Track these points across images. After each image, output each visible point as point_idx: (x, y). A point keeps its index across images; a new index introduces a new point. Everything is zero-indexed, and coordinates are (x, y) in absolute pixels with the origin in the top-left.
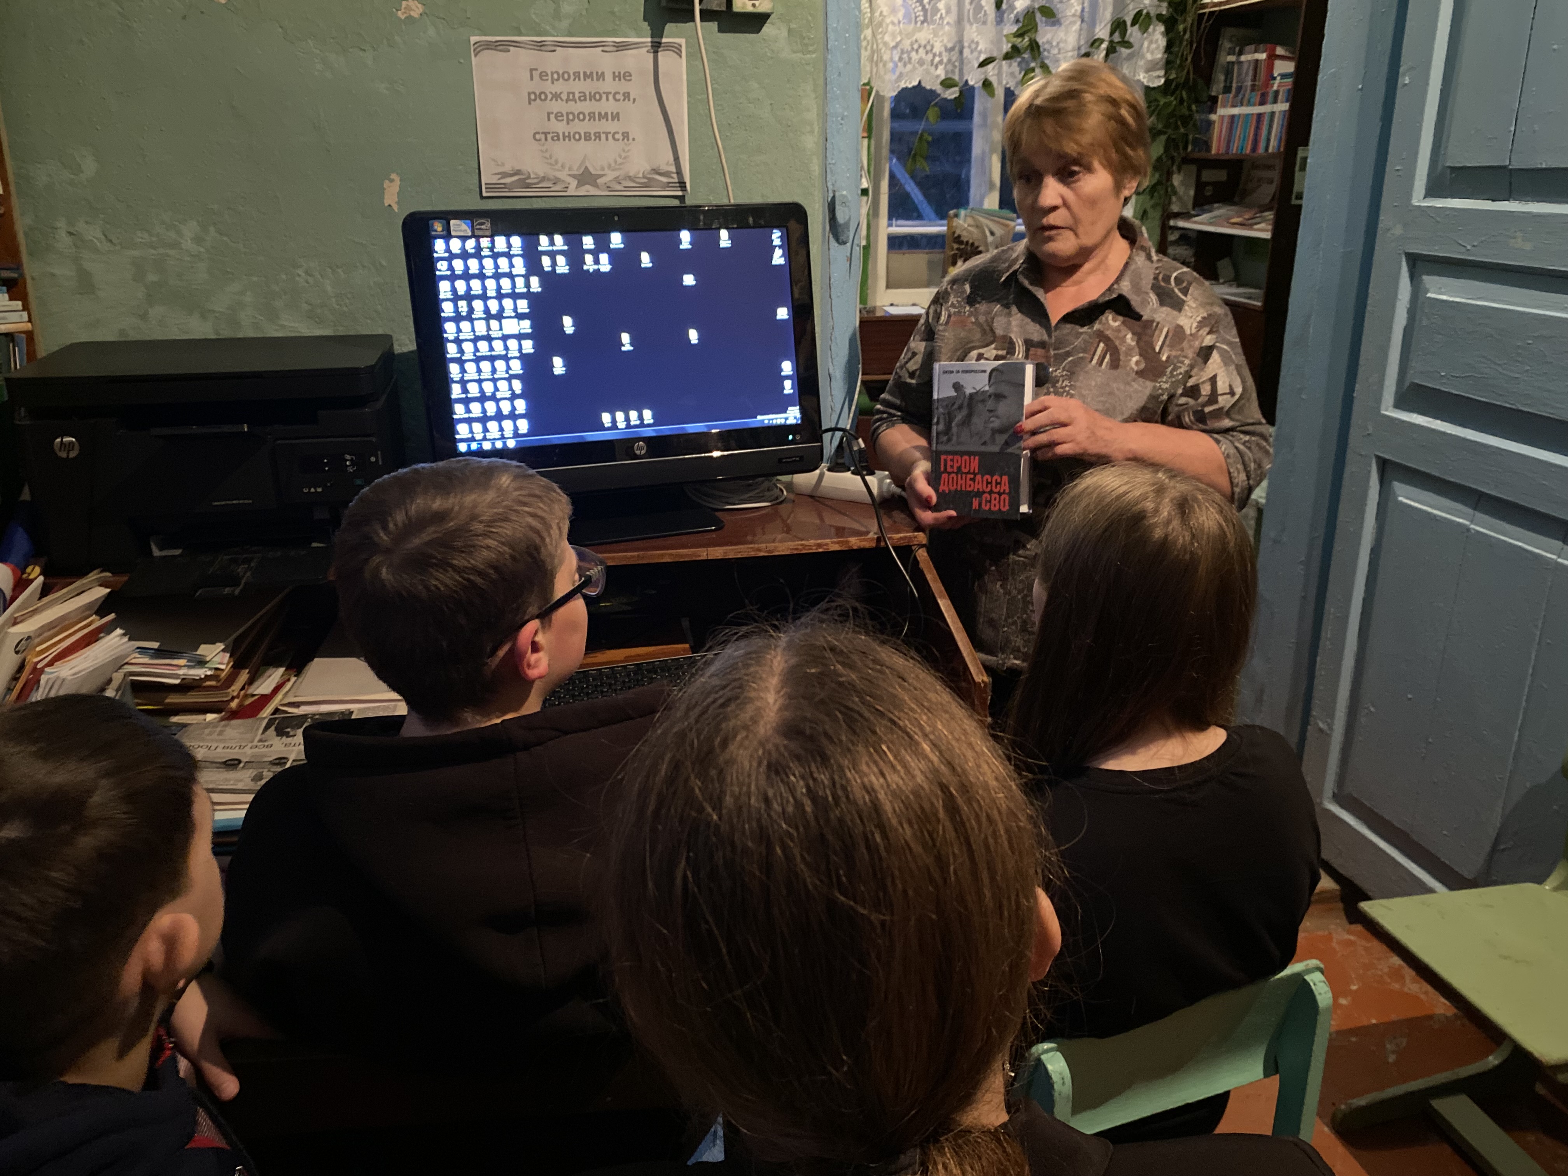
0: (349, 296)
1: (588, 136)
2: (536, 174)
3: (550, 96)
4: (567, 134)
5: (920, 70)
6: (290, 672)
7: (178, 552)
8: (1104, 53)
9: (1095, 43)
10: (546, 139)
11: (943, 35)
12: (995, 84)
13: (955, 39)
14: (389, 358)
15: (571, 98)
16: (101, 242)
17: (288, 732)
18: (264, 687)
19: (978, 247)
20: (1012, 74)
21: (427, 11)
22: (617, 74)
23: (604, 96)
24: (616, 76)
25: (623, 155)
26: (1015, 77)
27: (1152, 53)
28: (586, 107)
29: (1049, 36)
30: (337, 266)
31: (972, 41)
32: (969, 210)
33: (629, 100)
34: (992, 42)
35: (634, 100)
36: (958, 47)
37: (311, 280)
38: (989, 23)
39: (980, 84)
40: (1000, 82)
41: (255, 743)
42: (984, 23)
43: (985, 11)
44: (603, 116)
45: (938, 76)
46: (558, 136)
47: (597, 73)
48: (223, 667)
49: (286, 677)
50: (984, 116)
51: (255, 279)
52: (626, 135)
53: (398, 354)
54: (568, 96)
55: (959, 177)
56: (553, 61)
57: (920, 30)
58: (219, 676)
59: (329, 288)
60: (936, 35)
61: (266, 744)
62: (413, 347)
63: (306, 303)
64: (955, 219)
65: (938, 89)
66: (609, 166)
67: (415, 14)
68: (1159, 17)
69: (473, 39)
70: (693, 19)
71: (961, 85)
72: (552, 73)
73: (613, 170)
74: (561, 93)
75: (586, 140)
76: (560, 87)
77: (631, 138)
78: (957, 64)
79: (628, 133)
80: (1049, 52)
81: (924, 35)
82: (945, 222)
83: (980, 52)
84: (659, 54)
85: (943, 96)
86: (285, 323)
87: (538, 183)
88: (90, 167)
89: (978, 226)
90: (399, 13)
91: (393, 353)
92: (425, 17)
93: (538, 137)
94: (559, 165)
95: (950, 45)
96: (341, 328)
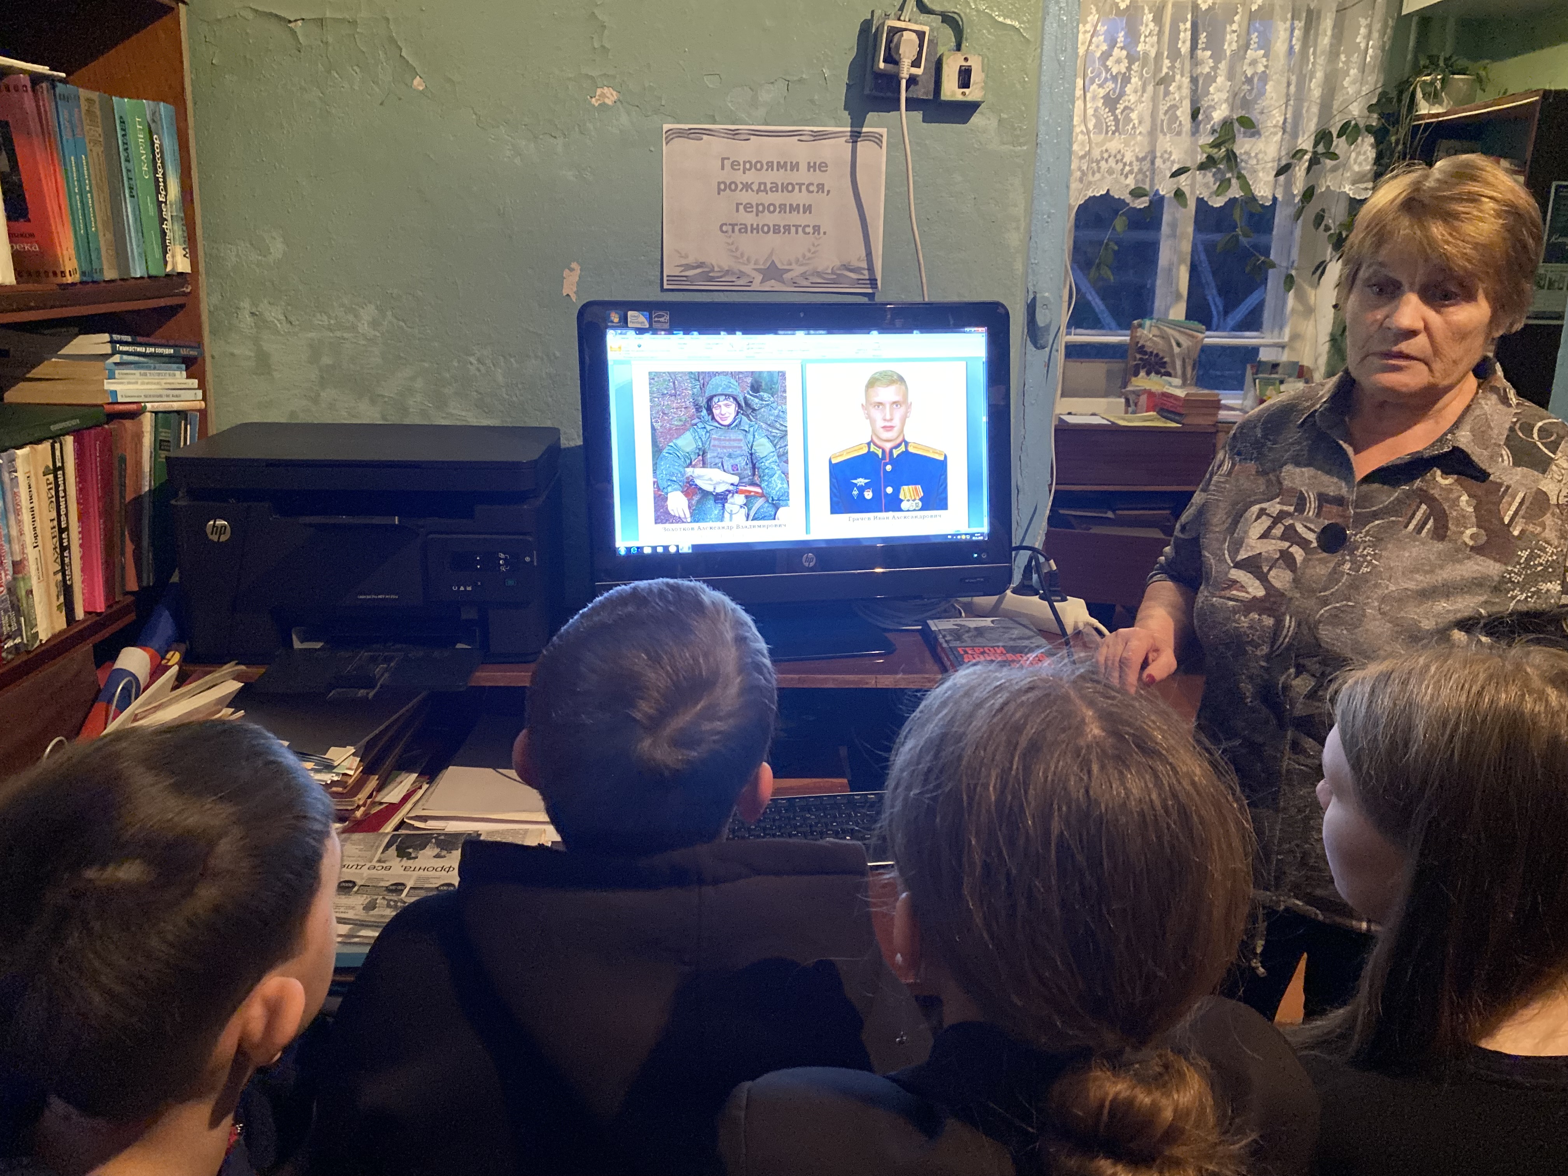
0: (520, 386)
1: (776, 230)
2: (719, 267)
3: (740, 186)
4: (755, 226)
5: (1109, 178)
6: (422, 779)
7: (318, 645)
8: (1307, 164)
9: (1298, 154)
10: (733, 231)
11: (1134, 145)
12: (1188, 195)
13: (1147, 149)
14: (554, 451)
15: (762, 188)
16: (281, 323)
17: (410, 853)
18: (393, 795)
19: (1162, 358)
20: (1206, 185)
21: (621, 98)
22: (812, 164)
23: (797, 187)
24: (811, 167)
25: (813, 250)
26: (1209, 188)
27: (1360, 164)
28: (777, 198)
29: (1247, 147)
30: (510, 355)
31: (1166, 152)
32: (1154, 321)
33: (823, 192)
34: (1186, 152)
35: (829, 192)
36: (1151, 157)
37: (482, 368)
38: (1184, 134)
39: (1172, 194)
40: (1193, 192)
41: (374, 863)
42: (1179, 134)
43: (1180, 122)
44: (794, 209)
45: (1127, 186)
46: (746, 228)
47: (791, 163)
48: (351, 773)
49: (418, 784)
50: (1174, 226)
51: (426, 365)
52: (817, 229)
53: (565, 449)
54: (760, 187)
55: (1144, 286)
56: (747, 150)
57: (1110, 141)
58: (346, 782)
59: (500, 379)
60: (1127, 144)
61: (384, 865)
62: (580, 442)
63: (477, 391)
64: (1139, 330)
65: (1128, 198)
66: (797, 261)
67: (609, 102)
68: (1369, 129)
69: (666, 127)
70: (898, 109)
71: (1152, 194)
72: (745, 163)
73: (802, 265)
74: (752, 183)
75: (774, 232)
76: (750, 177)
77: (822, 232)
78: (1148, 173)
79: (819, 227)
80: (1246, 162)
81: (1114, 145)
82: (1128, 332)
83: (1173, 162)
84: (859, 143)
85: (1131, 205)
86: (454, 412)
87: (721, 277)
88: (277, 248)
89: (1164, 337)
90: (594, 100)
91: (559, 448)
92: (618, 103)
93: (724, 228)
94: (745, 258)
95: (1141, 155)
96: (509, 420)
